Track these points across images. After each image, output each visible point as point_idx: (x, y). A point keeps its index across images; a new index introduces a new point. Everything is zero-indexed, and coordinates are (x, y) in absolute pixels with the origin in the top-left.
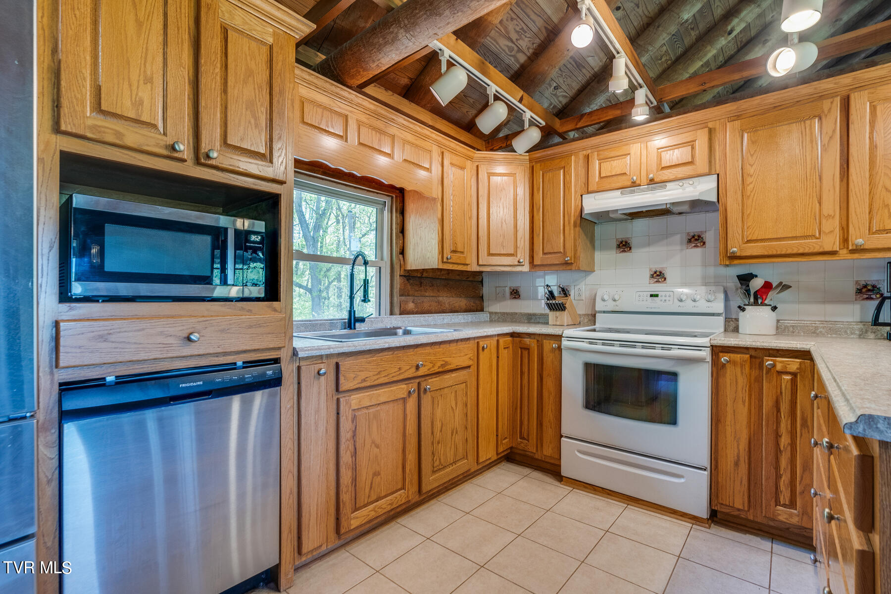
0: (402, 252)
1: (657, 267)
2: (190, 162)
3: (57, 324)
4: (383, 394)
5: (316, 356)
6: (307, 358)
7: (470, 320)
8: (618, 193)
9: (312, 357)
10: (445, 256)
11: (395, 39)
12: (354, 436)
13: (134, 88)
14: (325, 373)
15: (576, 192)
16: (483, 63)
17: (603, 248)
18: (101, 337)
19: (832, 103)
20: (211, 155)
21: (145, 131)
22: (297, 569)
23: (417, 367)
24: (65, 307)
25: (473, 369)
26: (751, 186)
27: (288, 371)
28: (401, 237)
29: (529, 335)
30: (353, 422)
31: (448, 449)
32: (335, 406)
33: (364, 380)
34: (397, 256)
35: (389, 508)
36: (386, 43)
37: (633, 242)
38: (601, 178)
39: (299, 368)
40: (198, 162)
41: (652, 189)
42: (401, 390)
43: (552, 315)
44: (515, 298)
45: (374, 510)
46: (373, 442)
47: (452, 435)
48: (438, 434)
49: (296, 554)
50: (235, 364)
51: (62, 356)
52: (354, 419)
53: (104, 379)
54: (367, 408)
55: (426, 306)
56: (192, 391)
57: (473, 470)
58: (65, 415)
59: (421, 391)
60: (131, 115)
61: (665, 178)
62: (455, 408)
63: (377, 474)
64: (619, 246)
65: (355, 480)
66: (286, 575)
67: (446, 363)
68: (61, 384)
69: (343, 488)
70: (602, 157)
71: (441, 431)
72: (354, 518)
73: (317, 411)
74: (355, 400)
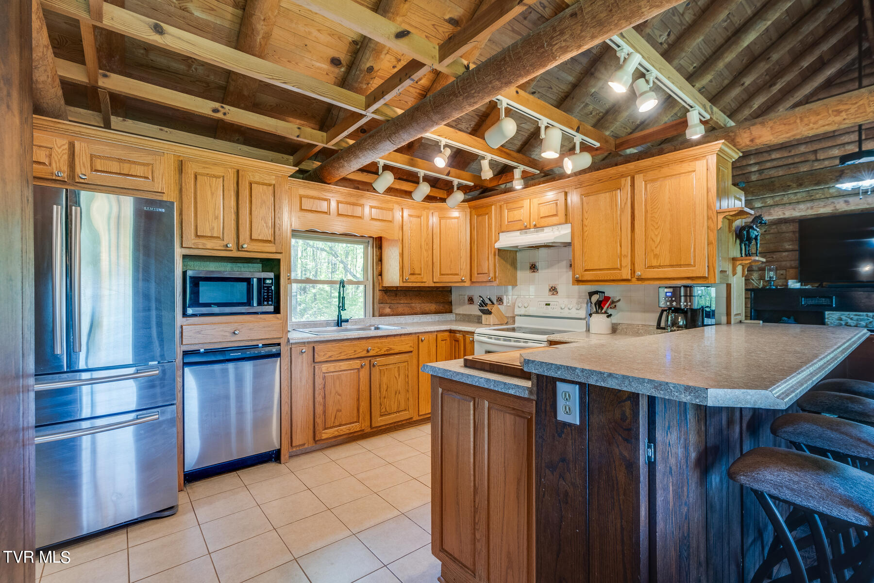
0: (381, 274)
1: (552, 284)
2: (235, 251)
3: (182, 327)
4: (344, 365)
5: (301, 343)
6: (296, 343)
7: (437, 320)
8: (518, 233)
9: (299, 343)
10: (404, 278)
11: (343, 166)
12: (324, 388)
13: (210, 222)
14: (305, 352)
15: (495, 231)
16: (412, 160)
17: (522, 269)
18: (198, 332)
19: (626, 180)
20: (244, 246)
21: (215, 241)
22: (291, 457)
23: (368, 351)
24: (185, 319)
25: (415, 353)
26: (587, 233)
27: (284, 350)
28: (380, 265)
29: (460, 331)
30: (323, 379)
31: (392, 403)
32: (313, 370)
33: (330, 357)
34: (377, 277)
35: (348, 432)
36: (340, 167)
37: (539, 265)
38: (508, 222)
39: (291, 348)
40: (238, 250)
41: (537, 232)
42: (356, 364)
43: (484, 317)
44: (471, 303)
45: (337, 431)
46: (337, 392)
47: (396, 394)
48: (384, 393)
49: (290, 446)
50: (258, 345)
51: (184, 340)
52: (324, 378)
53: (199, 350)
54: (332, 372)
55: (400, 310)
56: (236, 357)
57: (414, 419)
58: (185, 364)
59: (372, 366)
60: (209, 235)
61: (542, 225)
62: (397, 377)
63: (339, 411)
64: (531, 268)
65: (324, 412)
66: (285, 456)
67: (391, 349)
68: (183, 352)
69: (317, 415)
70: (508, 208)
71: (387, 390)
72: (324, 433)
73: (301, 372)
74: (325, 367)
